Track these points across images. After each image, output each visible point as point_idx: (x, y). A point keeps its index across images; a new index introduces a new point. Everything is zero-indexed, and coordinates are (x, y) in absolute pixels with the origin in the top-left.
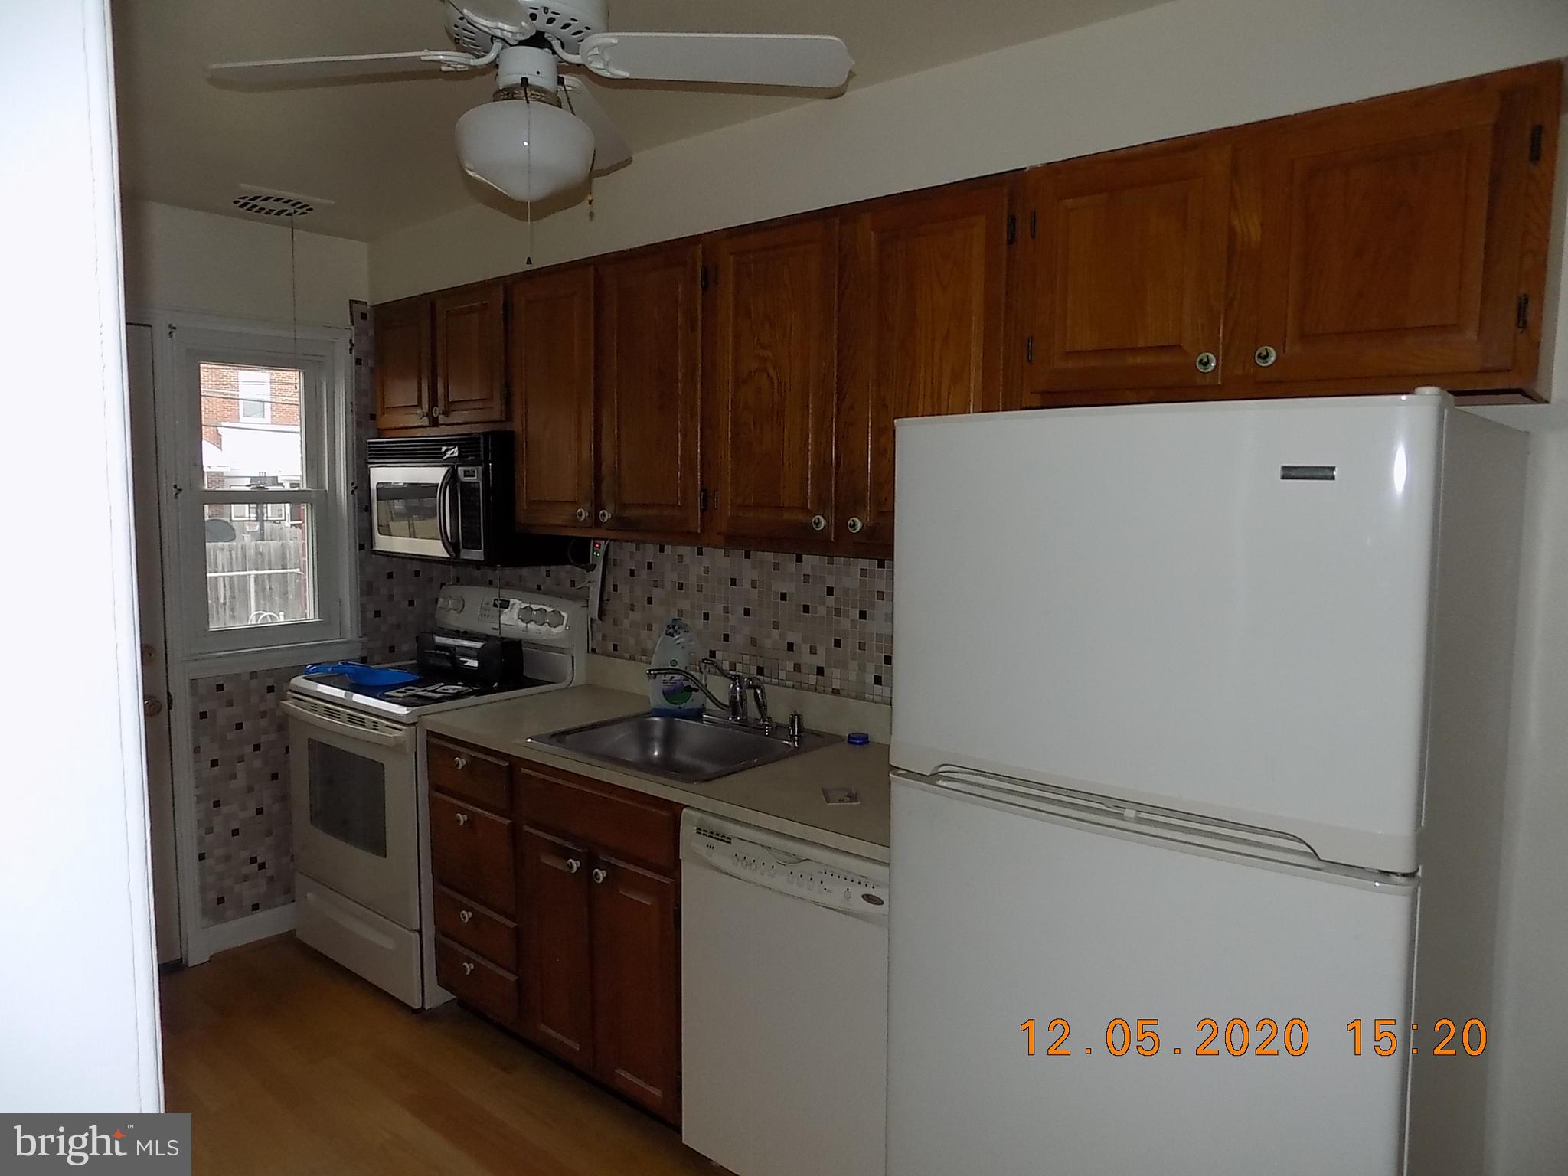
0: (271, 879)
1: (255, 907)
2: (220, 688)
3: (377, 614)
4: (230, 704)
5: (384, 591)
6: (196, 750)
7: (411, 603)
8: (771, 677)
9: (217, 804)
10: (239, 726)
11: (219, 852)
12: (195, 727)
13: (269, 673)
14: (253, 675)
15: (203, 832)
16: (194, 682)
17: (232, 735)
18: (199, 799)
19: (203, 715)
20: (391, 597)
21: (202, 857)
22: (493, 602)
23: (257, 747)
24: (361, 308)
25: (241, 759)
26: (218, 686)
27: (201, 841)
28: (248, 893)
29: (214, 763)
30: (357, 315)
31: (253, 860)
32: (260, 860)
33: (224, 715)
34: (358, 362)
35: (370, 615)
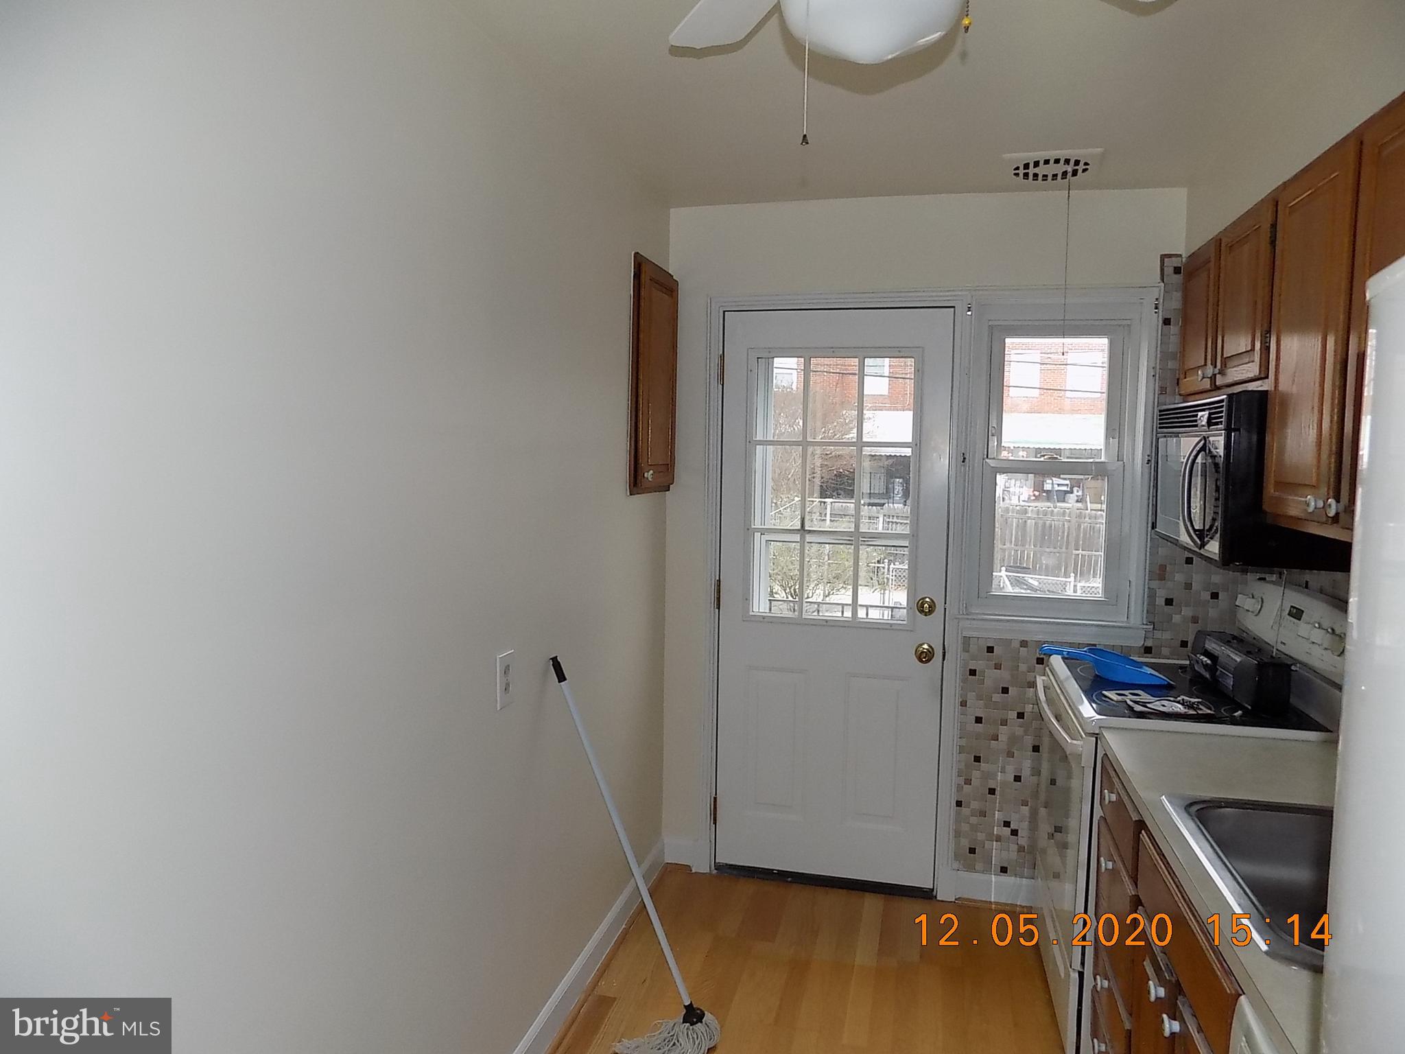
0: (1021, 849)
1: (1004, 870)
2: (990, 649)
3: (1169, 602)
4: (998, 667)
5: (1179, 577)
6: (963, 704)
7: (1215, 596)
9: (977, 759)
10: (1005, 690)
11: (975, 805)
12: (964, 681)
13: (1039, 644)
14: (1024, 644)
15: (961, 780)
16: (966, 641)
17: (997, 697)
18: (961, 750)
19: (973, 672)
20: (1188, 586)
21: (959, 804)
22: (1288, 609)
23: (1021, 715)
24: (1176, 262)
25: (1004, 722)
26: (988, 648)
27: (959, 788)
28: (997, 853)
29: (979, 720)
30: (1169, 270)
31: (1007, 824)
32: (1012, 826)
33: (992, 677)
34: (1167, 322)
35: (1160, 601)
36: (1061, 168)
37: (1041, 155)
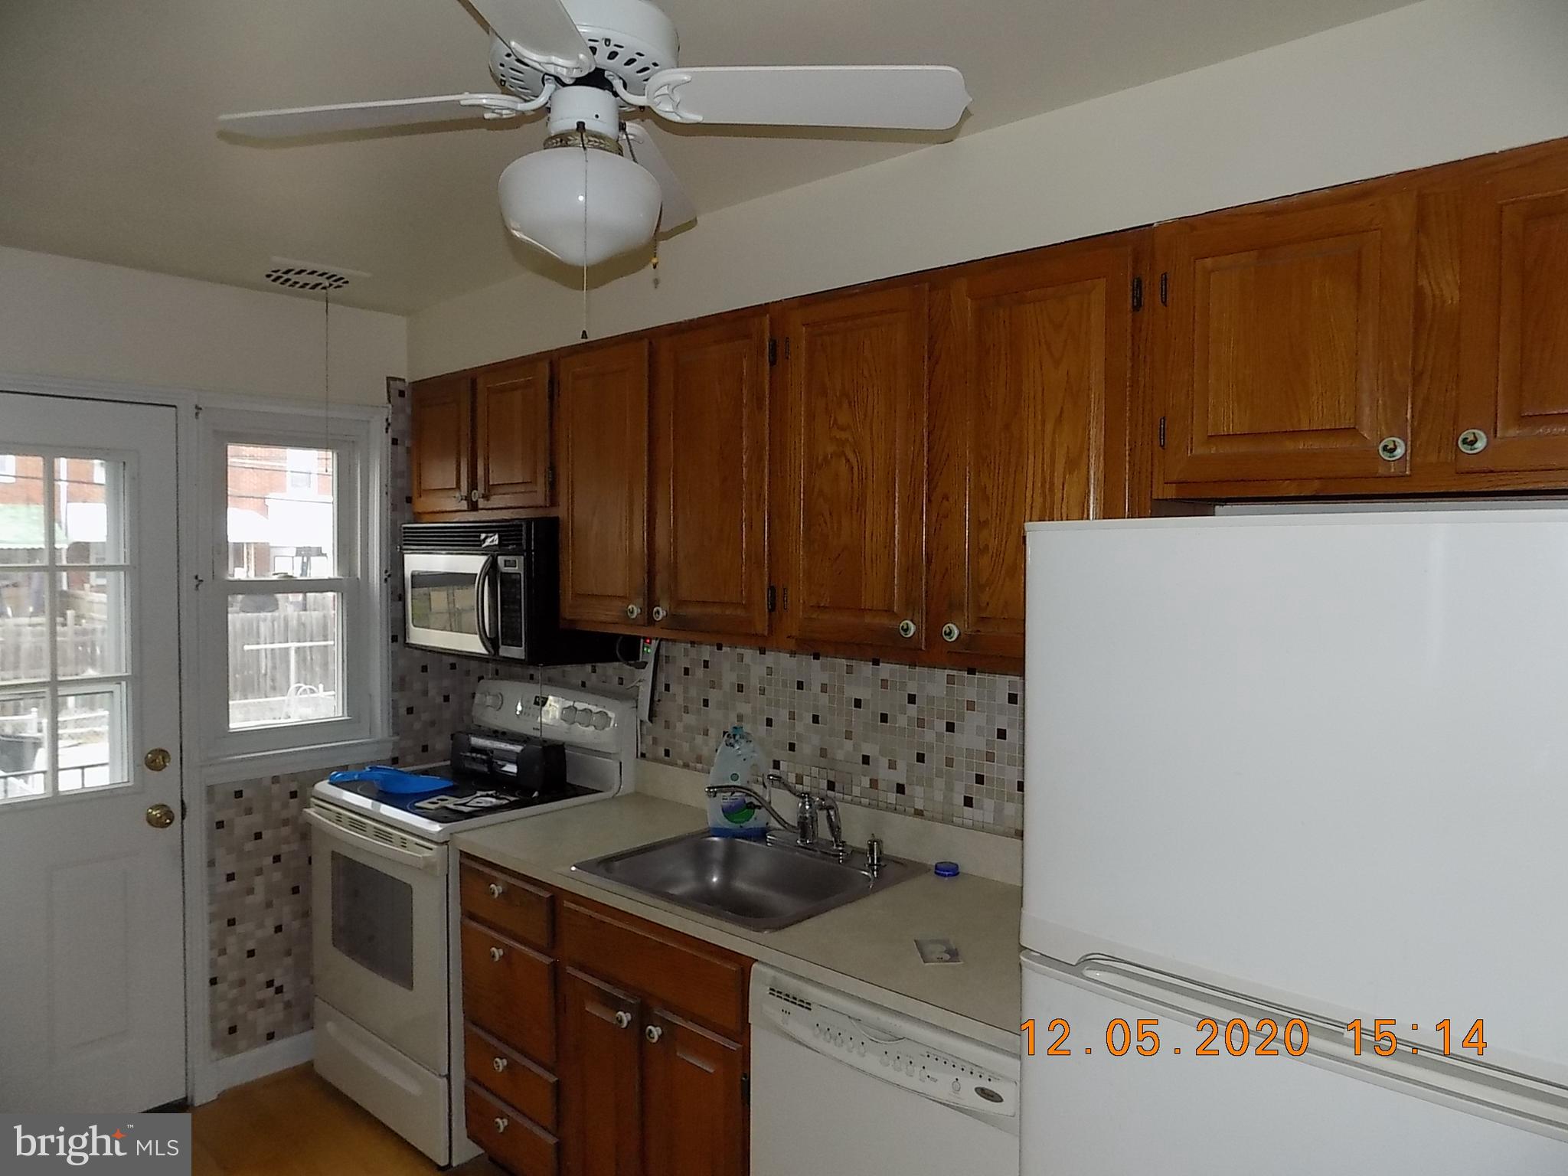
0: (288, 1005)
1: (271, 1036)
2: (239, 794)
3: (410, 711)
4: (249, 811)
5: (417, 686)
6: (211, 863)
7: (446, 699)
8: (843, 794)
9: (232, 922)
10: (258, 836)
11: (233, 976)
12: (210, 837)
13: (293, 777)
14: (275, 780)
15: (215, 952)
16: (210, 790)
17: (250, 846)
18: (213, 917)
19: (220, 825)
20: (425, 693)
21: (213, 982)
22: (534, 699)
23: (277, 859)
24: (400, 386)
25: (259, 872)
26: (236, 792)
27: (213, 964)
28: (263, 1020)
29: (230, 877)
30: (395, 393)
31: (270, 984)
32: (277, 984)
33: (242, 825)
34: (395, 442)
35: (403, 711)
36: (314, 279)
37: (299, 265)
